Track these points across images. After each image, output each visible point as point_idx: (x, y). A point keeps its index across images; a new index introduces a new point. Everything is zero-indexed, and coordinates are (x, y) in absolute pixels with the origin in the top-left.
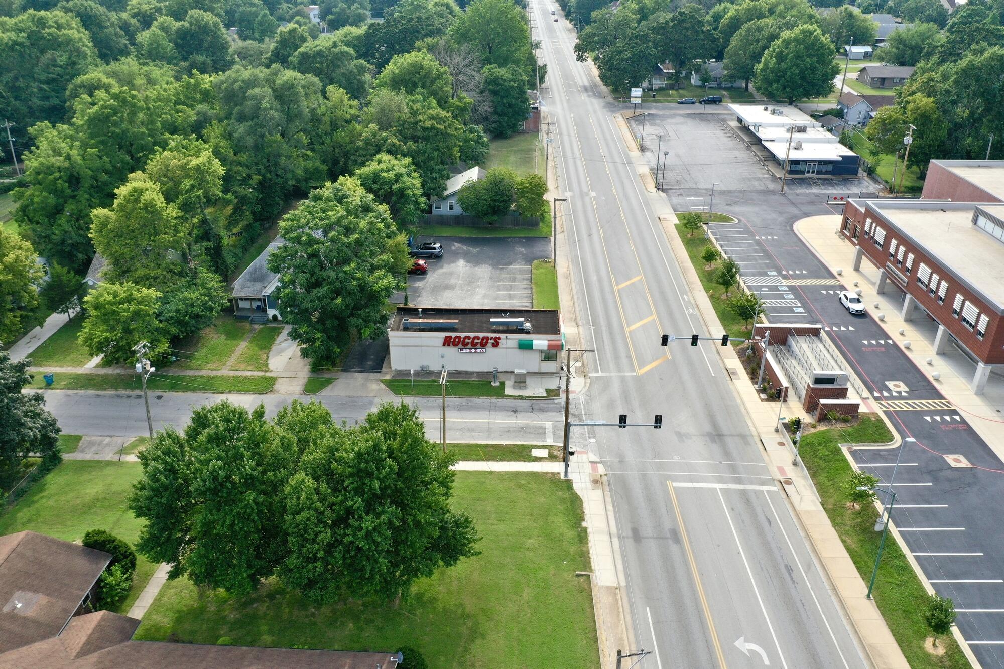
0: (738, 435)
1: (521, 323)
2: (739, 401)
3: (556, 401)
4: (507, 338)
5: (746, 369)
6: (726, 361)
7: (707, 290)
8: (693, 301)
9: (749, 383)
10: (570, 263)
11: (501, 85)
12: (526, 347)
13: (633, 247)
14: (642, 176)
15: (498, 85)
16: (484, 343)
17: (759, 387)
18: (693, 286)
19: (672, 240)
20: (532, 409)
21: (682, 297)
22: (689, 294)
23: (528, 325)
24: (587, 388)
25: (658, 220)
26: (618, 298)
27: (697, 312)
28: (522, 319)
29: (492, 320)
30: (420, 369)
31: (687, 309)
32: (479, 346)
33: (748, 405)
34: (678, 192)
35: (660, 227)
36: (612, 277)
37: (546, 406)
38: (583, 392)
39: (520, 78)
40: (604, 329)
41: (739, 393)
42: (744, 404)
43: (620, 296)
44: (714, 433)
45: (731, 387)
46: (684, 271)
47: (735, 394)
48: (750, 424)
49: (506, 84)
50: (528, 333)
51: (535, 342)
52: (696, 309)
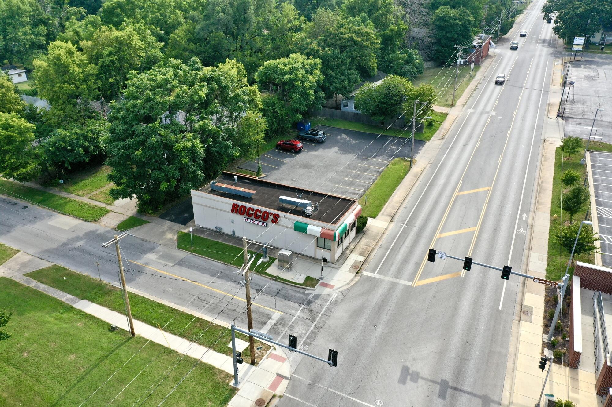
0: (480, 397)
1: (305, 205)
2: (512, 349)
3: (307, 292)
4: (285, 217)
5: (545, 311)
6: (527, 295)
7: (552, 213)
8: (530, 222)
9: (540, 330)
10: (429, 165)
11: (447, 21)
12: (301, 229)
13: (500, 161)
14: (550, 105)
15: (445, 21)
16: (264, 217)
17: (549, 339)
18: (540, 206)
19: (545, 161)
20: (277, 294)
21: (521, 214)
22: (531, 214)
23: (309, 209)
24: (349, 286)
25: (543, 141)
26: (451, 203)
27: (528, 233)
28: (308, 202)
29: (282, 197)
30: (215, 229)
31: (519, 228)
32: (260, 219)
33: (521, 359)
34: (579, 121)
35: (541, 147)
36: (461, 183)
37: (293, 293)
38: (341, 289)
39: (466, 18)
40: (415, 230)
41: (518, 339)
42: (516, 355)
43: (454, 202)
44: (451, 384)
45: (514, 329)
46: (540, 190)
47: (513, 339)
48: (507, 386)
49: (451, 21)
50: (308, 216)
51: (309, 227)
52: (529, 230)
